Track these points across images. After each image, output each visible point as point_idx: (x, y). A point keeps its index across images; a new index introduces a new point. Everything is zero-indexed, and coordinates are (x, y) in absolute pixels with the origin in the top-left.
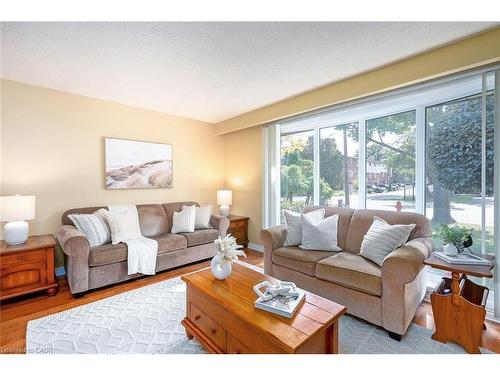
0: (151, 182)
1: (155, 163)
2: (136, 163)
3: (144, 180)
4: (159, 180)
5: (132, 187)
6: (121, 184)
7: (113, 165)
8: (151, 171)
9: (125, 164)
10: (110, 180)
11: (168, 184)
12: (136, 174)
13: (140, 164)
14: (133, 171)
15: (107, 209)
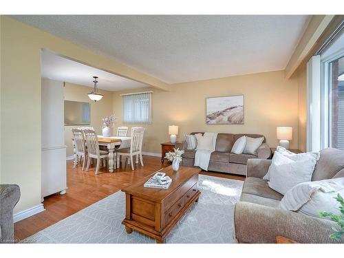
0: (229, 120)
1: (232, 108)
2: (221, 110)
3: (225, 119)
4: (234, 119)
5: (218, 123)
6: (213, 121)
7: (210, 111)
8: (230, 113)
9: (215, 111)
10: (208, 120)
11: (241, 122)
12: (221, 116)
13: (223, 110)
14: (219, 114)
15: (203, 134)
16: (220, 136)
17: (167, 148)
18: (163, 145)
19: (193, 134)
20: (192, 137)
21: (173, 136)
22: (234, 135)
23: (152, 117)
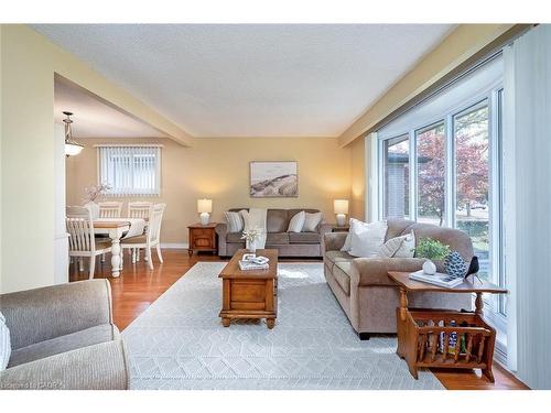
0: (280, 191)
2: (269, 179)
3: (276, 190)
4: (286, 190)
6: (260, 193)
7: (256, 180)
8: (281, 183)
9: (263, 179)
10: (253, 191)
11: (294, 194)
12: (270, 187)
13: (272, 178)
14: (268, 184)
15: (248, 210)
16: (271, 212)
17: (199, 232)
18: (191, 229)
19: (237, 210)
20: (236, 214)
21: (205, 215)
22: (288, 211)
23: (161, 187)
